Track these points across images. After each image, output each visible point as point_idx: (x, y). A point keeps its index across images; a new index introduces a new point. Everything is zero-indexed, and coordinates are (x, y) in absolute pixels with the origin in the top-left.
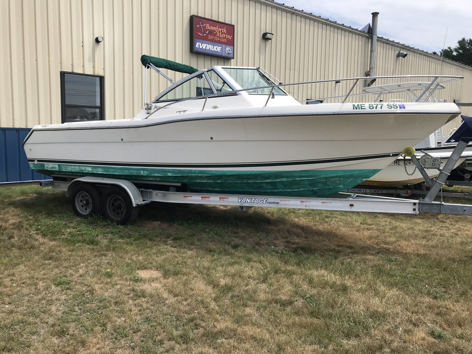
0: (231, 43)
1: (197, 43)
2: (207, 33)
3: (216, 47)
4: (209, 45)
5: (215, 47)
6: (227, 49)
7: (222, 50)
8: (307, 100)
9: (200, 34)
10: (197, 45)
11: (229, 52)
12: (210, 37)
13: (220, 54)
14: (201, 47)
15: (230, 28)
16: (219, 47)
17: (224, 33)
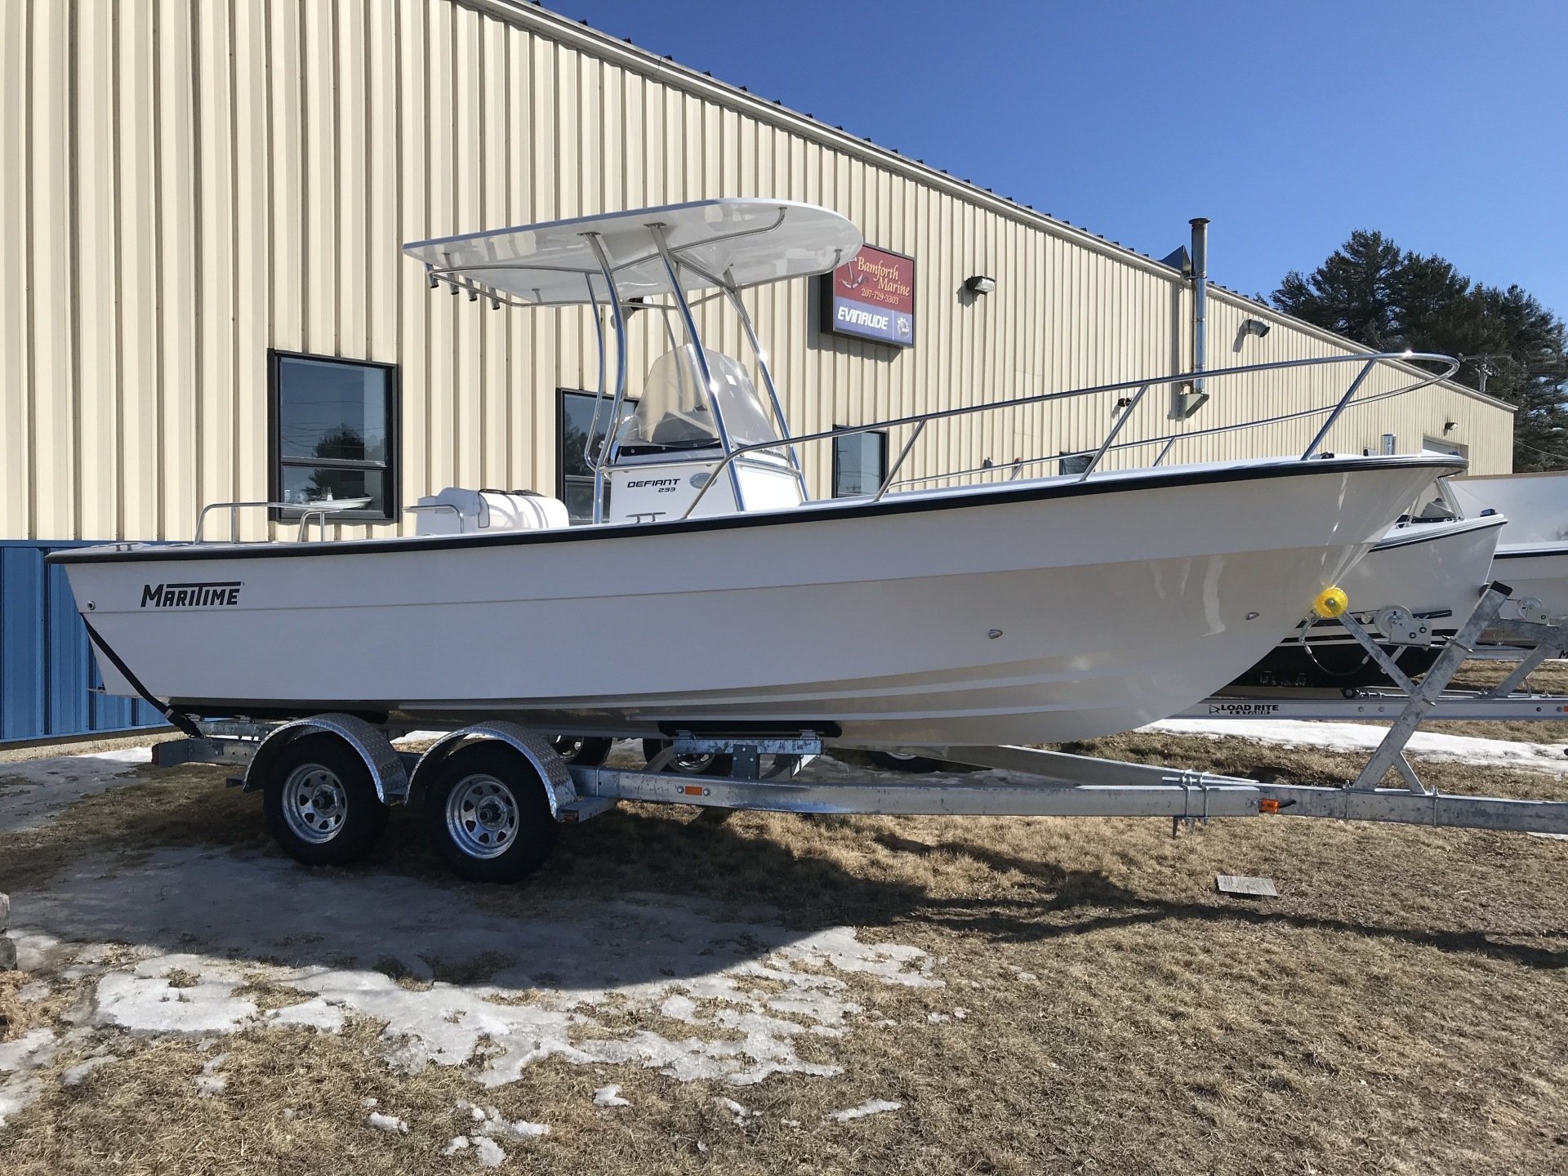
0: (909, 305)
1: (841, 308)
2: (860, 280)
3: (878, 317)
4: (865, 314)
5: (876, 318)
6: (899, 322)
7: (889, 325)
8: (1062, 454)
9: (845, 283)
10: (840, 313)
11: (903, 330)
12: (866, 292)
13: (884, 335)
14: (848, 319)
15: (908, 266)
16: (885, 319)
17: (895, 282)
